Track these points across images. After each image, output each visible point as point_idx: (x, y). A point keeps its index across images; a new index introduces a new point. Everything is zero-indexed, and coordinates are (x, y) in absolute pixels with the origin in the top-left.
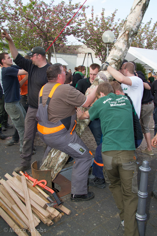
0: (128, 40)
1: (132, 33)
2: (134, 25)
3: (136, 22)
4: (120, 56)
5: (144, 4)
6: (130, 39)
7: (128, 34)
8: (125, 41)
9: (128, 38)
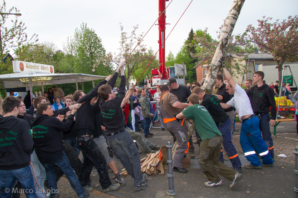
0: (211, 74)
1: (214, 67)
2: (215, 61)
3: (216, 59)
4: (207, 86)
5: (221, 45)
6: (213, 72)
7: (211, 69)
8: (209, 74)
9: (211, 72)
